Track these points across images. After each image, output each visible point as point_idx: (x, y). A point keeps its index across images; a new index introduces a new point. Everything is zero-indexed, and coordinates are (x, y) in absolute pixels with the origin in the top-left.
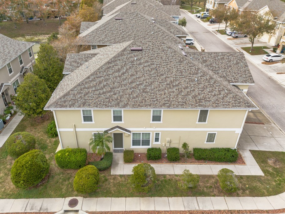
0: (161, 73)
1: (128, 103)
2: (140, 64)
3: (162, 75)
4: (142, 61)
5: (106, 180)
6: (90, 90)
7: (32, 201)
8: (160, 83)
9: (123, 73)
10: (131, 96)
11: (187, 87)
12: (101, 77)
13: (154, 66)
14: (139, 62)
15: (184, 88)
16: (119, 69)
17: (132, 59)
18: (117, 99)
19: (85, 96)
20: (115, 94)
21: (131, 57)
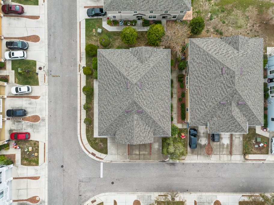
0: (114, 98)
1: (100, 83)
2: (119, 88)
3: (113, 98)
4: (121, 89)
5: (92, 78)
6: (106, 66)
7: (85, 54)
8: (110, 97)
9: (114, 80)
10: (103, 84)
11: (107, 109)
12: (112, 70)
13: (118, 95)
14: (120, 87)
15: (107, 107)
16: (116, 77)
17: (122, 83)
18: (102, 78)
19: (103, 64)
20: (104, 77)
21: (123, 83)
